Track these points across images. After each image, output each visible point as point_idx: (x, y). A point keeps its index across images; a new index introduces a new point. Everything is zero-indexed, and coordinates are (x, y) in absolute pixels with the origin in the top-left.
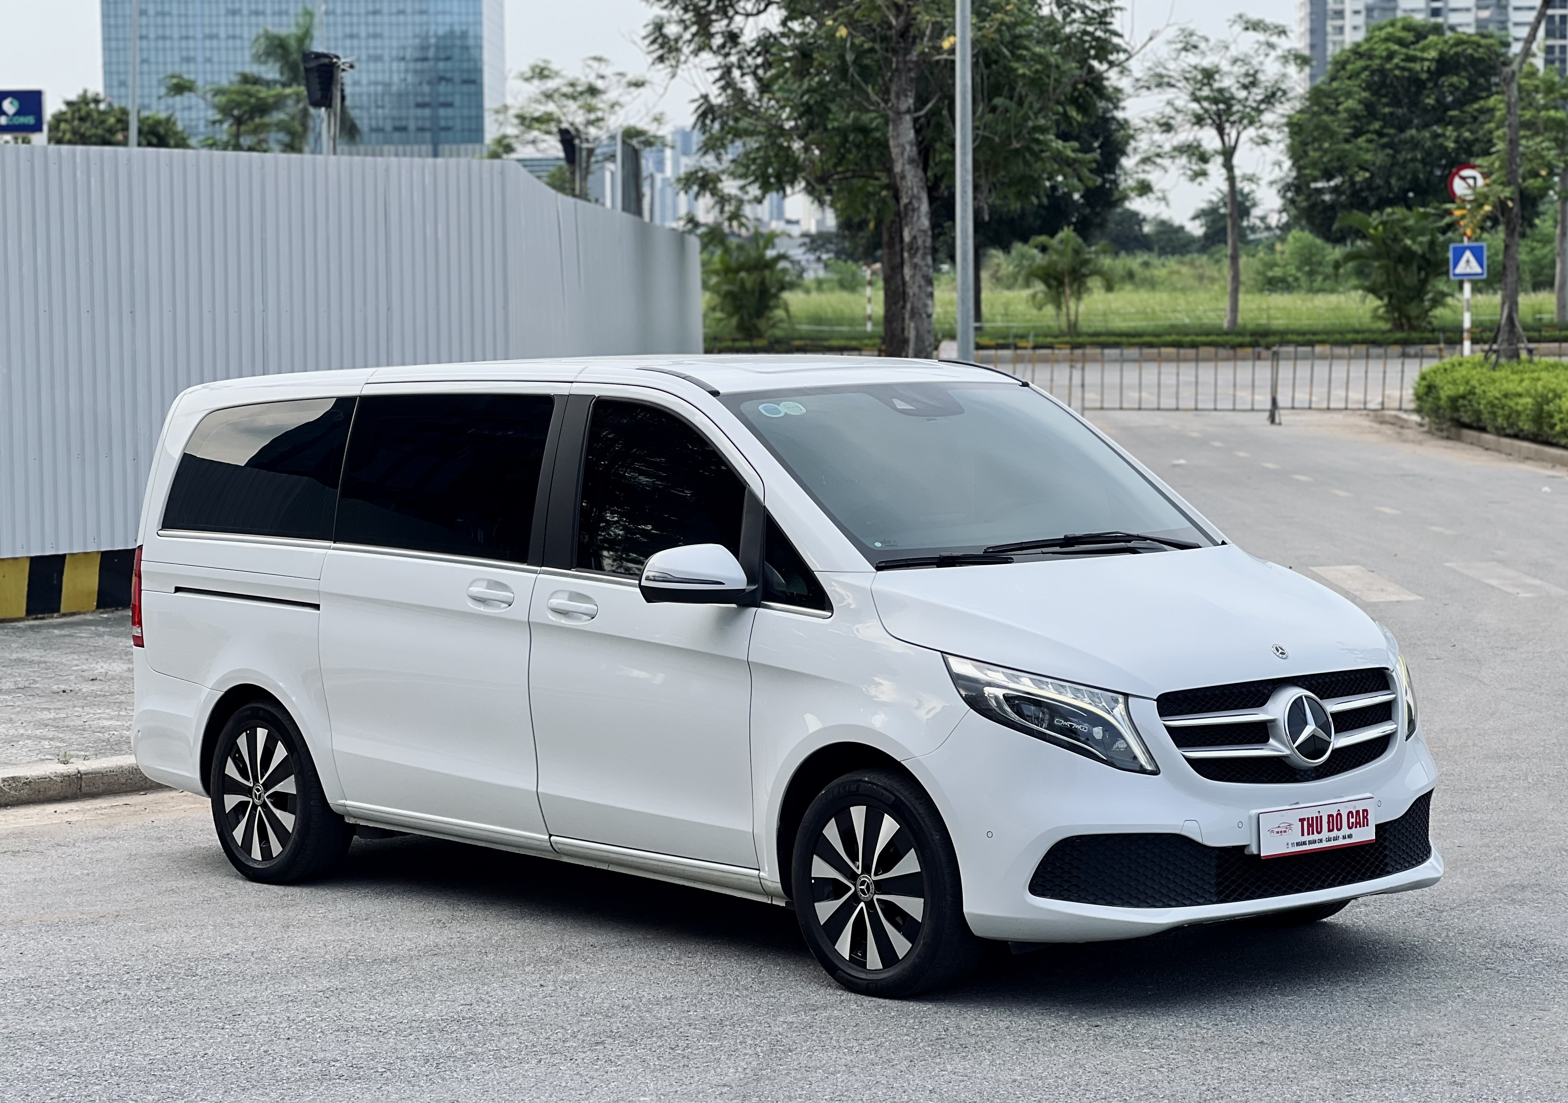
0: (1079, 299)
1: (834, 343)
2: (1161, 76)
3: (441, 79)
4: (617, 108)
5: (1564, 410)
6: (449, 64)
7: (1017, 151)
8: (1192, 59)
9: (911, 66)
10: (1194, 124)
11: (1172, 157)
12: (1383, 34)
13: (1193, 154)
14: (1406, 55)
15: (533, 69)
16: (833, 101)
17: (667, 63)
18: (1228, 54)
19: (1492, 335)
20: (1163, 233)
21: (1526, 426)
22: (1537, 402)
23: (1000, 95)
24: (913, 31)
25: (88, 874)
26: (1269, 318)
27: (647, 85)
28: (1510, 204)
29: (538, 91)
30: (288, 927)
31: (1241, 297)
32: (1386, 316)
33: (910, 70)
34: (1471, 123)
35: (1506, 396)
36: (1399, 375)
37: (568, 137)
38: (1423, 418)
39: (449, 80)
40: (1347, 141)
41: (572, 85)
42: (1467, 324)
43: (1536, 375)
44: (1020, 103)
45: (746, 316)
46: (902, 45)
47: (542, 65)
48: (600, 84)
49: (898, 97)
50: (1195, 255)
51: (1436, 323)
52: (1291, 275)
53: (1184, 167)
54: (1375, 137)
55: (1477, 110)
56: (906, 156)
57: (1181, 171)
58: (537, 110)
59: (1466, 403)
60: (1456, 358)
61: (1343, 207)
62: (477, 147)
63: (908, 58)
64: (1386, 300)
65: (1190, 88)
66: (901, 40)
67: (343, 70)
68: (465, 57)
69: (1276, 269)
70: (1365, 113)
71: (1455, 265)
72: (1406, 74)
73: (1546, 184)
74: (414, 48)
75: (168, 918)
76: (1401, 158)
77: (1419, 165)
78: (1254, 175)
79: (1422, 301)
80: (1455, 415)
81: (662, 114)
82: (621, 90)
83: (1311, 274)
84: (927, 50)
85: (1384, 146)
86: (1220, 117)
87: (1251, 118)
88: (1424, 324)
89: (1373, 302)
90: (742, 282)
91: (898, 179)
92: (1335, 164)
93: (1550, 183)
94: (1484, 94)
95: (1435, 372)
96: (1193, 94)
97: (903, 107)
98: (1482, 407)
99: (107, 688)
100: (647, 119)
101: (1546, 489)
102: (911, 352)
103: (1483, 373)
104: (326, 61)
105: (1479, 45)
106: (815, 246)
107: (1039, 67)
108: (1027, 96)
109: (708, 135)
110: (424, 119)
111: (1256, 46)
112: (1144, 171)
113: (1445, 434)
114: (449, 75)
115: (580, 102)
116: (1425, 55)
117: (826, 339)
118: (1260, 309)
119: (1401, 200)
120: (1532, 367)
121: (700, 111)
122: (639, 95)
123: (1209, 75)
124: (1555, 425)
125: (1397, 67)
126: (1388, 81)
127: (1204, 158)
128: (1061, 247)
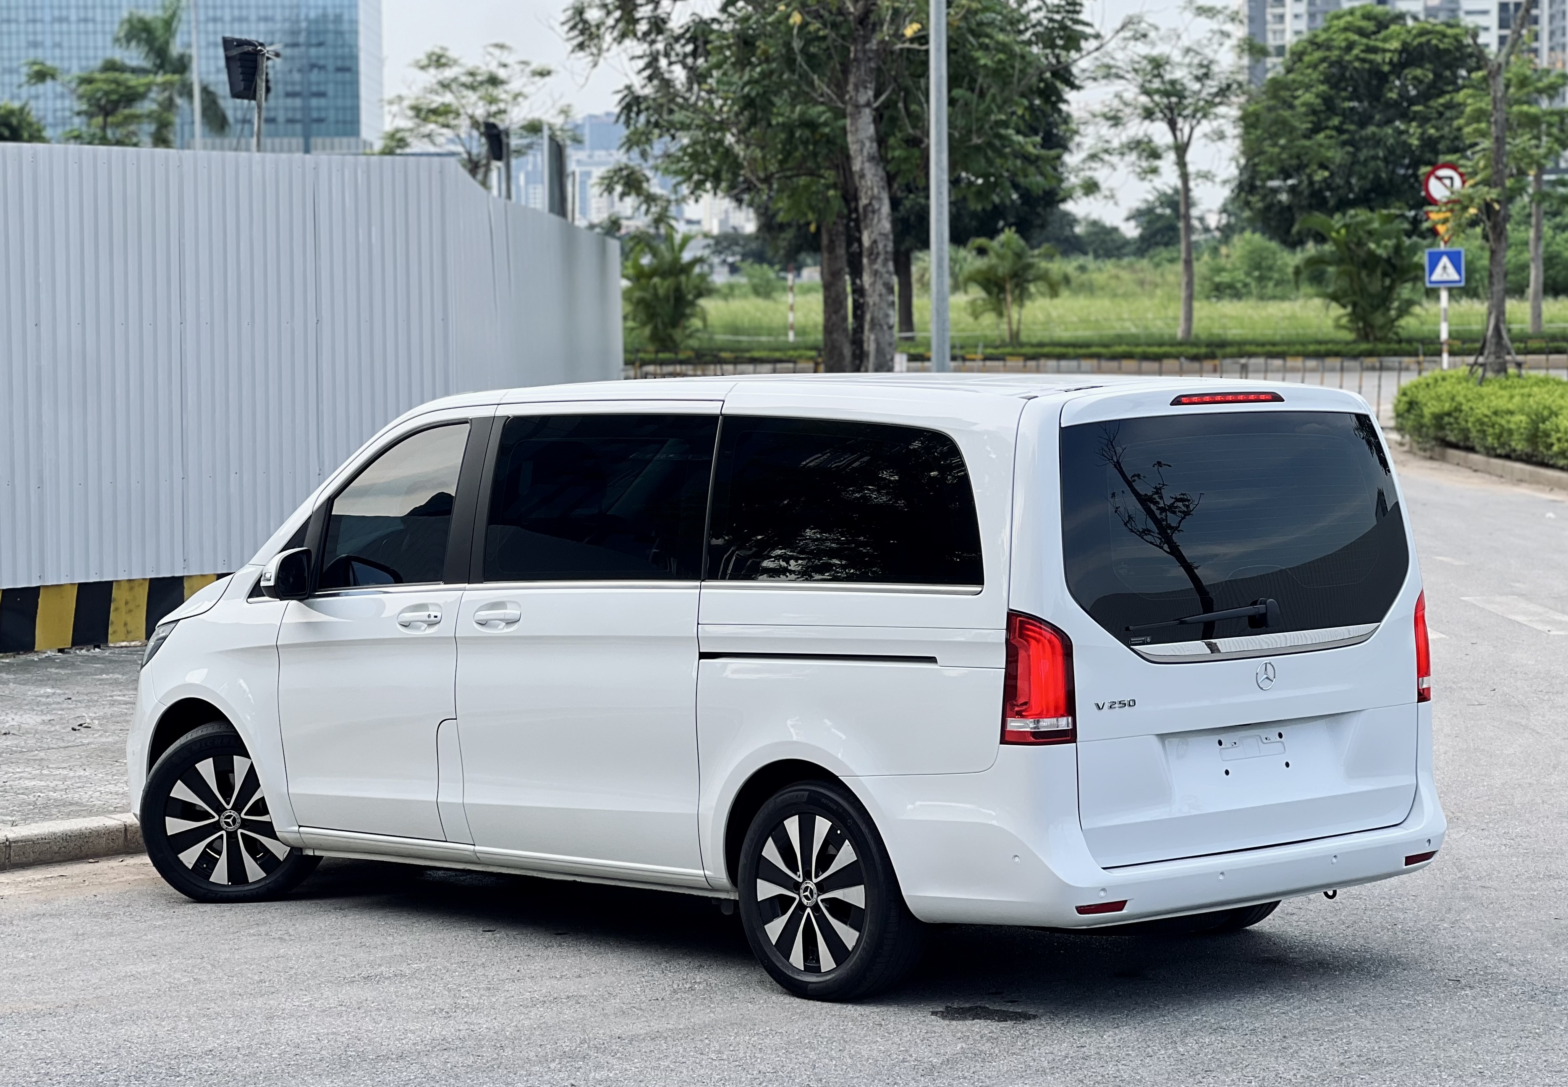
0: (1021, 306)
1: (756, 354)
2: (1109, 67)
3: (313, 66)
4: (520, 99)
5: (1562, 429)
6: (322, 50)
7: (978, 148)
8: (1142, 49)
9: (871, 55)
10: (1145, 118)
11: (1122, 154)
12: (1342, 23)
13: (1144, 150)
14: (1367, 45)
15: (429, 56)
16: (777, 93)
17: (588, 51)
18: (1180, 44)
19: (1478, 345)
20: (1096, 234)
21: (1519, 445)
22: (1532, 420)
23: (960, 87)
24: (873, 18)
25: (34, 957)
26: (1224, 327)
27: (553, 75)
28: (1497, 207)
29: (434, 81)
30: (272, 1018)
31: (1196, 305)
32: (1349, 325)
33: (870, 59)
34: (1436, 119)
35: (1496, 413)
36: (1376, 389)
37: (495, 131)
38: (1403, 436)
39: (322, 68)
40: (1308, 136)
41: (472, 74)
42: (1444, 336)
43: (1526, 391)
44: (982, 95)
45: (660, 325)
46: (862, 33)
47: (438, 51)
48: (502, 73)
49: (856, 88)
50: (1133, 259)
51: (1403, 334)
52: (1239, 281)
53: (1133, 164)
54: (1334, 133)
55: (1442, 105)
56: (865, 153)
57: (1131, 169)
58: (432, 102)
59: (1452, 420)
60: (1437, 372)
61: (1301, 208)
62: (353, 140)
63: (868, 46)
64: (1349, 309)
65: (1140, 80)
66: (859, 27)
67: (268, 58)
68: (340, 42)
69: (1224, 274)
70: (1323, 108)
71: (1431, 272)
72: (1367, 66)
73: (1517, 185)
74: (284, 32)
75: (135, 1008)
76: (1362, 155)
77: (1381, 164)
78: (1209, 172)
79: (1388, 309)
80: (1440, 434)
81: (569, 106)
82: (524, 80)
83: (1261, 279)
84: (887, 38)
85: (1344, 144)
86: (1171, 110)
87: (1204, 110)
88: (1391, 335)
89: (1336, 310)
90: (655, 288)
91: (857, 178)
92: (1294, 162)
93: (1524, 183)
94: (1450, 88)
95: (1416, 387)
96: (1142, 86)
97: (862, 100)
98: (1470, 425)
99: (23, 744)
100: (554, 112)
101: (1550, 515)
102: (871, 366)
103: (1468, 389)
104: (250, 48)
105: (1444, 36)
106: (719, 248)
107: (1002, 56)
108: (989, 87)
109: (632, 128)
110: (294, 109)
111: (1209, 35)
112: (1090, 168)
113: (1428, 454)
114: (322, 62)
115: (482, 91)
116: (1387, 46)
117: (748, 350)
118: (1210, 318)
119: (1365, 200)
120: (1521, 382)
121: (623, 104)
122: (544, 85)
123: (1158, 64)
124: (1552, 445)
125: (1357, 58)
126: (1348, 74)
127: (1155, 154)
128: (1002, 251)
